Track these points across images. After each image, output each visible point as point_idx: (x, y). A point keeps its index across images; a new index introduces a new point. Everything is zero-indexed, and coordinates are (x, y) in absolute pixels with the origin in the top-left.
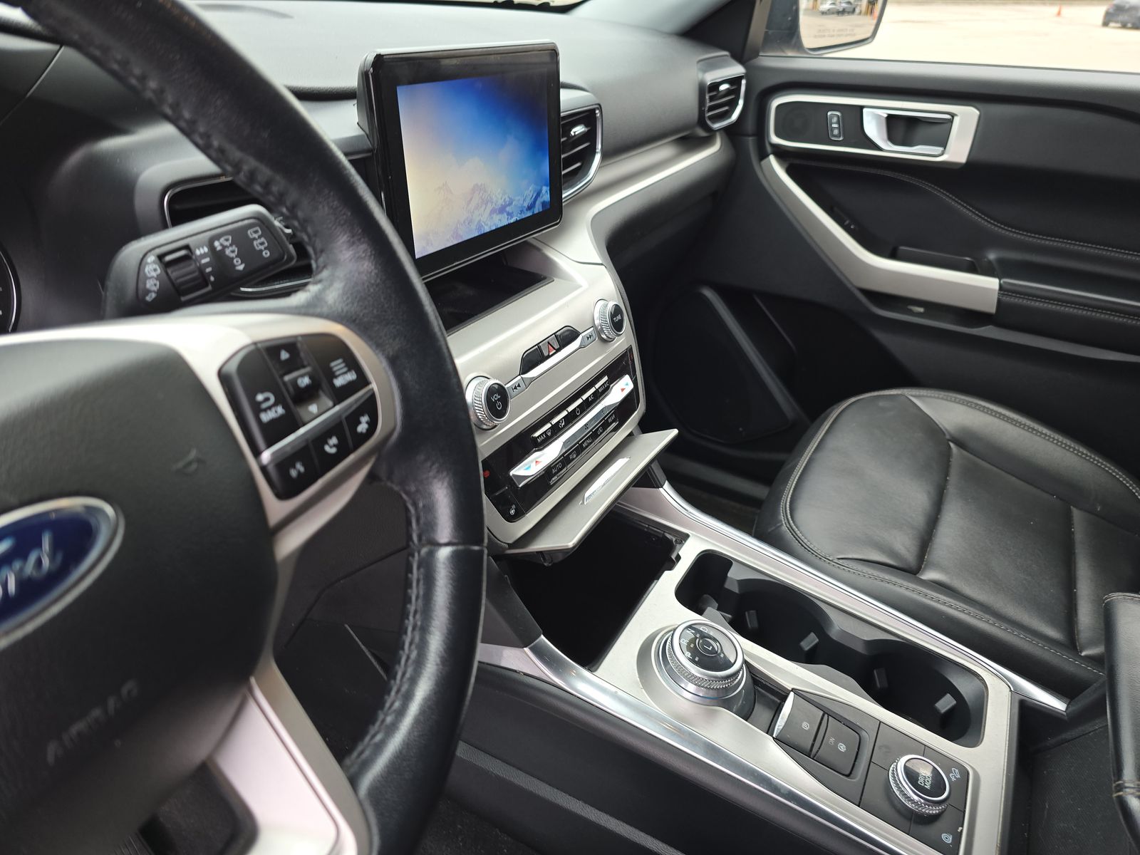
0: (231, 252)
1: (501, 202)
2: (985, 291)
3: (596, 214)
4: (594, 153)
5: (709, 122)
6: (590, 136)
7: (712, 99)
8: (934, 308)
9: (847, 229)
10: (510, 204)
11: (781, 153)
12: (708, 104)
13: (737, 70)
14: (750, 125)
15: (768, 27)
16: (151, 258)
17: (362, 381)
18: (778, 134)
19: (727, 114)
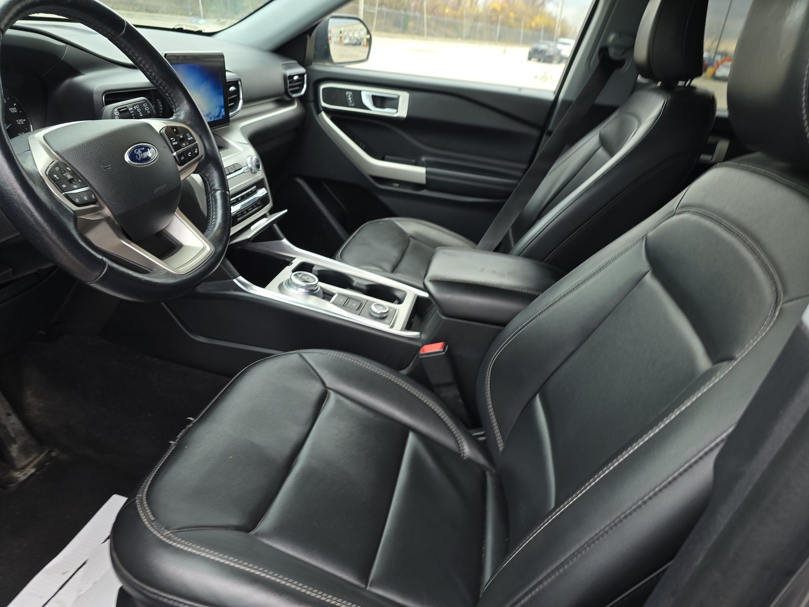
0: (139, 110)
1: (207, 112)
2: (419, 174)
3: (243, 127)
4: (239, 99)
5: (291, 94)
6: (237, 92)
7: (290, 83)
8: (403, 183)
9: (361, 147)
10: (210, 114)
11: (328, 111)
12: (289, 85)
13: (302, 70)
14: (311, 97)
15: (315, 50)
16: (116, 110)
17: (194, 141)
18: (325, 101)
19: (300, 91)
